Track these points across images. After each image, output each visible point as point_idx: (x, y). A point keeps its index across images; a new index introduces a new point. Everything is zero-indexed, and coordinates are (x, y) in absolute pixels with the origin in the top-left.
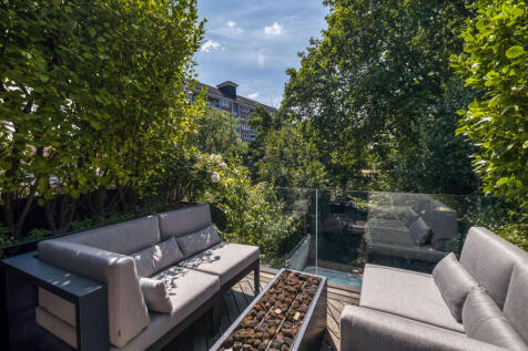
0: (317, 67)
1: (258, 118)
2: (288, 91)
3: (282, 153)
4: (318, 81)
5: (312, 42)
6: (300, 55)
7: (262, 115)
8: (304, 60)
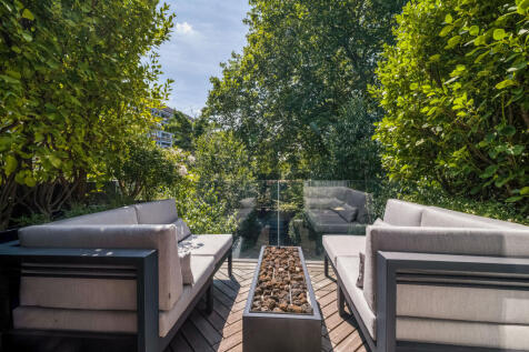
0: (240, 80)
1: (176, 124)
2: (212, 99)
3: (213, 158)
4: (240, 94)
5: (234, 56)
6: (222, 65)
7: (179, 121)
8: (226, 70)
